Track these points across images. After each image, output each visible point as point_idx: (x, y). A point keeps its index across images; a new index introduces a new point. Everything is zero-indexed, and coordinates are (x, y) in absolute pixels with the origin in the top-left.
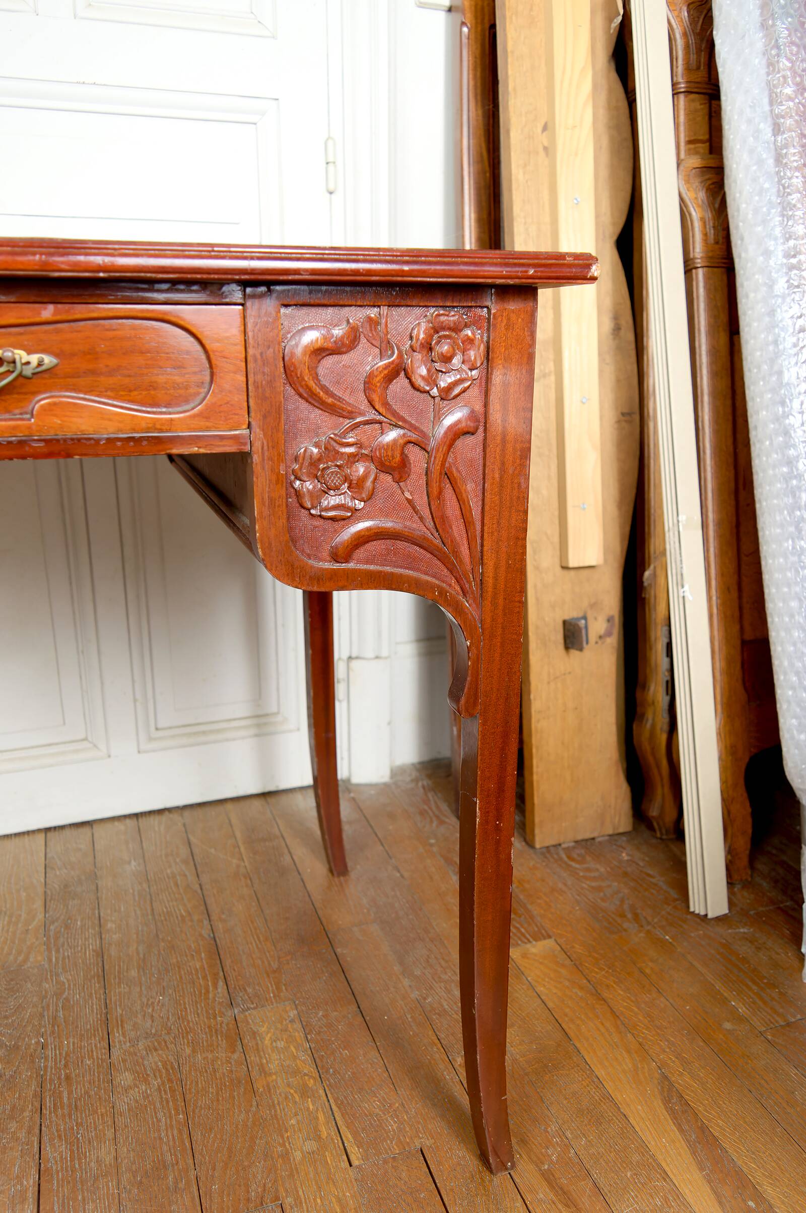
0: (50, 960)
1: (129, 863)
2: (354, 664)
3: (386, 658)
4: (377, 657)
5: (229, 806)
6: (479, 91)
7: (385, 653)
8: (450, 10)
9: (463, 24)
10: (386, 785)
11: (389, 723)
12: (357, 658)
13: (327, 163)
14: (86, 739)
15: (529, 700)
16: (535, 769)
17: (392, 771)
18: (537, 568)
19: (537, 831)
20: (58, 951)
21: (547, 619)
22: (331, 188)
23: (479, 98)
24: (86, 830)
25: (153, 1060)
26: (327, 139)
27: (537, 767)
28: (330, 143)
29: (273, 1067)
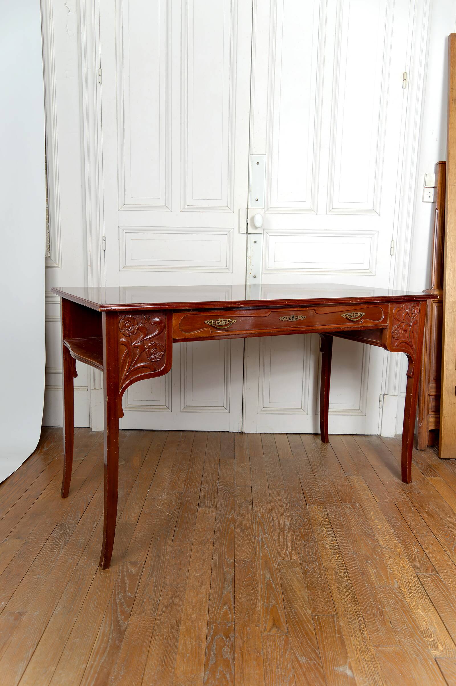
0: (295, 459)
1: (313, 444)
2: (385, 396)
3: (397, 396)
4: (393, 395)
5: (341, 436)
6: (440, 227)
7: (396, 394)
8: (433, 202)
9: (436, 209)
10: (393, 438)
11: (396, 418)
12: (387, 395)
13: (391, 247)
14: (301, 408)
15: (442, 410)
16: (442, 432)
17: (395, 435)
18: (447, 369)
19: (442, 452)
20: (297, 458)
21: (450, 385)
22: (392, 254)
23: (440, 229)
24: (298, 436)
25: (325, 479)
26: (392, 241)
27: (443, 432)
28: (393, 242)
29: (357, 485)
